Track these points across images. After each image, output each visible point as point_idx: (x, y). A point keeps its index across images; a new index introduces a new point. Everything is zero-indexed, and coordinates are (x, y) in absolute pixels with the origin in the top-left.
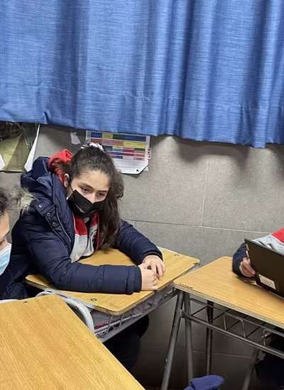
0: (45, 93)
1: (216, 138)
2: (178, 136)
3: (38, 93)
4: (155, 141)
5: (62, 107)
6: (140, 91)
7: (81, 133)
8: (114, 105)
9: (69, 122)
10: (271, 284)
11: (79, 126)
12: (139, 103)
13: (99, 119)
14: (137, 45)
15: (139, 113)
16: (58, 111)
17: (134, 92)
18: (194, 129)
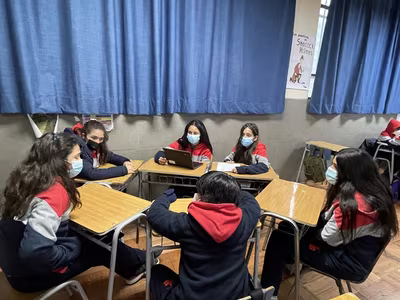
0: (59, 99)
1: (142, 113)
2: (126, 114)
3: (56, 100)
4: (115, 116)
5: (70, 105)
6: (108, 95)
7: (80, 116)
8: (96, 102)
9: (75, 112)
10: (174, 162)
11: (80, 113)
12: (108, 101)
13: (89, 109)
14: (103, 76)
15: (108, 105)
16: (67, 107)
17: (105, 97)
18: (132, 110)
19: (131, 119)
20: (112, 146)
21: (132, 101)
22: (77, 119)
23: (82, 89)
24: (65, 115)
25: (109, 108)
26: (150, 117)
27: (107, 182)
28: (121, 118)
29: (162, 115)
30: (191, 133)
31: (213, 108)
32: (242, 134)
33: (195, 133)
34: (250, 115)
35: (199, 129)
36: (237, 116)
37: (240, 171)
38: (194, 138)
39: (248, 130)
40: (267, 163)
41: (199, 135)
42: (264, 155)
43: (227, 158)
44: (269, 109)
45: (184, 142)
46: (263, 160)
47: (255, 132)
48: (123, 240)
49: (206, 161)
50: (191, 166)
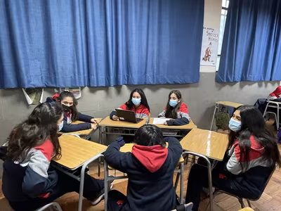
0: (44, 78)
1: (100, 85)
2: (89, 86)
3: (42, 78)
4: (82, 88)
5: (51, 81)
6: (77, 75)
7: (58, 89)
8: (69, 79)
9: (55, 86)
10: (123, 119)
11: (58, 86)
12: (77, 78)
13: (64, 83)
14: (74, 61)
15: (77, 80)
16: (49, 83)
17: (75, 75)
18: (94, 84)
19: (93, 89)
20: (80, 109)
21: (93, 77)
22: (56, 91)
23: (59, 70)
24: (48, 89)
25: (78, 83)
26: (106, 88)
27: (77, 134)
28: (86, 89)
29: (114, 86)
30: (134, 97)
31: (150, 81)
32: (170, 98)
33: (137, 97)
34: (176, 84)
35: (140, 94)
36: (167, 85)
37: (169, 123)
38: (137, 101)
39: (173, 95)
40: (188, 117)
41: (140, 99)
42: (186, 112)
43: (161, 114)
44: (189, 79)
45: (130, 105)
46: (185, 115)
47: (179, 96)
48: (88, 173)
49: (145, 117)
50: (135, 121)
